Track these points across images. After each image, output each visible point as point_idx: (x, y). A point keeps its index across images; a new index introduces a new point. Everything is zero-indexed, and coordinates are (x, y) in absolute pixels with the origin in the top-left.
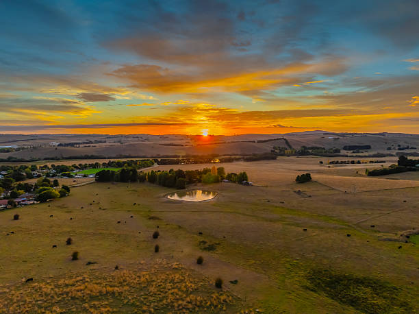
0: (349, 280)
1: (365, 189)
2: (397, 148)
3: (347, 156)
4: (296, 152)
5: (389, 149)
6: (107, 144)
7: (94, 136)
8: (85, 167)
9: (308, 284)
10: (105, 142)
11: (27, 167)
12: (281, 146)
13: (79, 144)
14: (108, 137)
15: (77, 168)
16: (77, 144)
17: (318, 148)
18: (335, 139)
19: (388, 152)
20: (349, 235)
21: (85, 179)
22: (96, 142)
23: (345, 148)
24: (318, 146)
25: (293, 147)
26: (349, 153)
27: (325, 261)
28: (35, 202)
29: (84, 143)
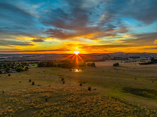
0: (138, 90)
1: (139, 67)
2: (150, 57)
3: (131, 60)
4: (112, 59)
5: (147, 58)
6: (41, 57)
7: (36, 54)
8: (33, 63)
9: (123, 91)
10: (40, 56)
11: (11, 63)
12: (106, 57)
13: (30, 56)
14: (41, 54)
15: (30, 63)
16: (30, 57)
17: (120, 58)
18: (126, 54)
19: (146, 59)
20: (136, 79)
21: (33, 66)
22: (37, 56)
23: (130, 58)
24: (120, 57)
25: (111, 57)
26: (132, 59)
27: (128, 85)
28: (16, 72)
29: (32, 56)
